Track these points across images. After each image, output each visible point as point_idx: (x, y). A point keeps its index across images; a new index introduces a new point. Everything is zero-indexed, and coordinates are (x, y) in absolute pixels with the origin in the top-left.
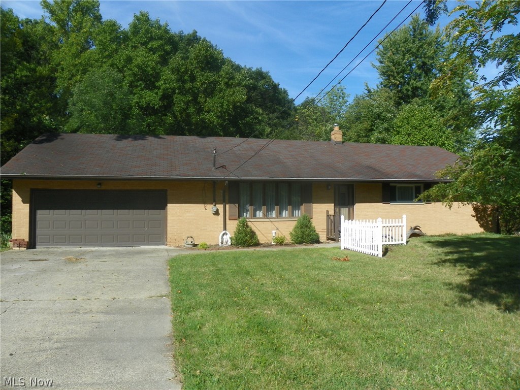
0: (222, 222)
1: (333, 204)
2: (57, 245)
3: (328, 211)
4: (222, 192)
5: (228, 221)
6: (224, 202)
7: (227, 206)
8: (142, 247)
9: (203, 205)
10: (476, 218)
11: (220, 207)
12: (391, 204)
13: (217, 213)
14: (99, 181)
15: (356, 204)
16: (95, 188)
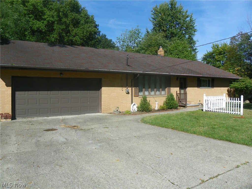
0: (131, 98)
1: (179, 88)
2: (31, 116)
3: (177, 91)
4: (131, 80)
5: (134, 98)
6: (131, 86)
7: (133, 88)
8: (86, 114)
9: (121, 88)
10: (228, 95)
11: (130, 89)
12: (200, 88)
13: (128, 93)
14: (61, 71)
15: (188, 88)
16: (59, 76)
